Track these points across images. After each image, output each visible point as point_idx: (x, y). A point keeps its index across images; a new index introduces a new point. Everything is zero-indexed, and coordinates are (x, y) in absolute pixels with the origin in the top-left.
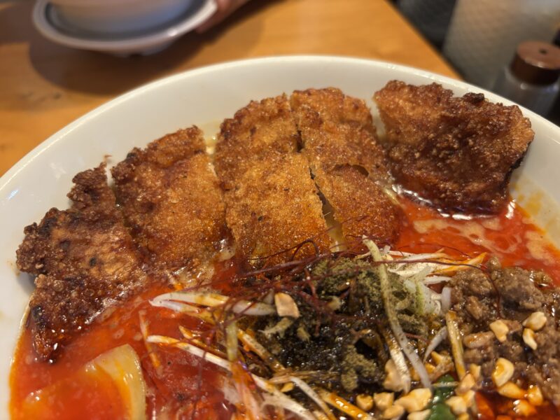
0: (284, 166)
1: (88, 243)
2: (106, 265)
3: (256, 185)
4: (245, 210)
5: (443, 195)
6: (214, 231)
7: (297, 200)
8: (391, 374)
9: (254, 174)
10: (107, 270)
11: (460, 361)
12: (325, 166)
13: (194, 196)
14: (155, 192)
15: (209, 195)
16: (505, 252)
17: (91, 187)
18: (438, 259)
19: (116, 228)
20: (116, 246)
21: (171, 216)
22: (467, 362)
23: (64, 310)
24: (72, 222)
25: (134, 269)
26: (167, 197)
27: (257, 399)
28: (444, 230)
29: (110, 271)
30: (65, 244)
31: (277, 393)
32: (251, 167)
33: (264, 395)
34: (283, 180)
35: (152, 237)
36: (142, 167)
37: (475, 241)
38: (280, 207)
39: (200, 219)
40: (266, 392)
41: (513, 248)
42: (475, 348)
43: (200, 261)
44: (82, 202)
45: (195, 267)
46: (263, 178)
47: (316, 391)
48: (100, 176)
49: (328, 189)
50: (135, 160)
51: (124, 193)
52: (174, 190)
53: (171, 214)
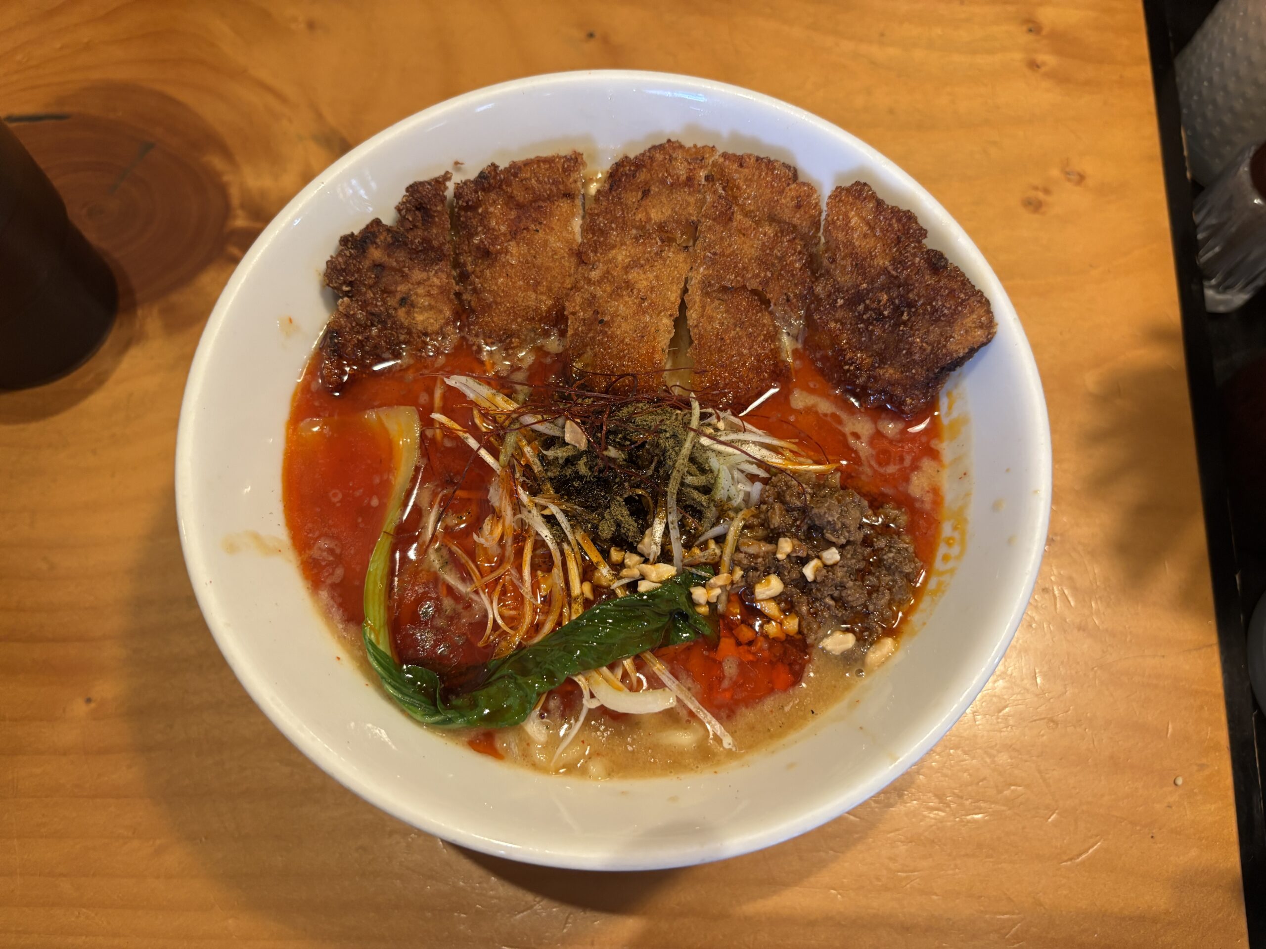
0: (656, 264)
1: (405, 277)
2: (416, 310)
3: (615, 274)
4: (592, 301)
5: (847, 367)
6: (549, 311)
7: (648, 318)
8: (646, 540)
9: (620, 258)
10: (416, 315)
11: (726, 558)
12: (706, 285)
13: (539, 261)
14: (497, 238)
15: (558, 264)
16: (879, 469)
17: (424, 206)
18: (782, 448)
19: (440, 269)
20: (435, 291)
21: (504, 277)
22: (734, 563)
23: (360, 345)
24: (393, 244)
25: (447, 324)
26: (507, 252)
27: (514, 509)
28: (826, 415)
29: (420, 318)
30: (379, 268)
31: (535, 511)
32: (622, 245)
33: (522, 509)
34: (645, 283)
35: (477, 293)
36: (493, 196)
37: (852, 441)
38: (625, 318)
39: (536, 293)
40: (525, 506)
41: (892, 469)
42: (745, 553)
43: (521, 343)
44: (410, 221)
45: (512, 348)
46: (627, 269)
47: (572, 526)
48: (439, 194)
49: (694, 316)
50: (486, 185)
51: (463, 222)
52: (518, 244)
53: (504, 275)
